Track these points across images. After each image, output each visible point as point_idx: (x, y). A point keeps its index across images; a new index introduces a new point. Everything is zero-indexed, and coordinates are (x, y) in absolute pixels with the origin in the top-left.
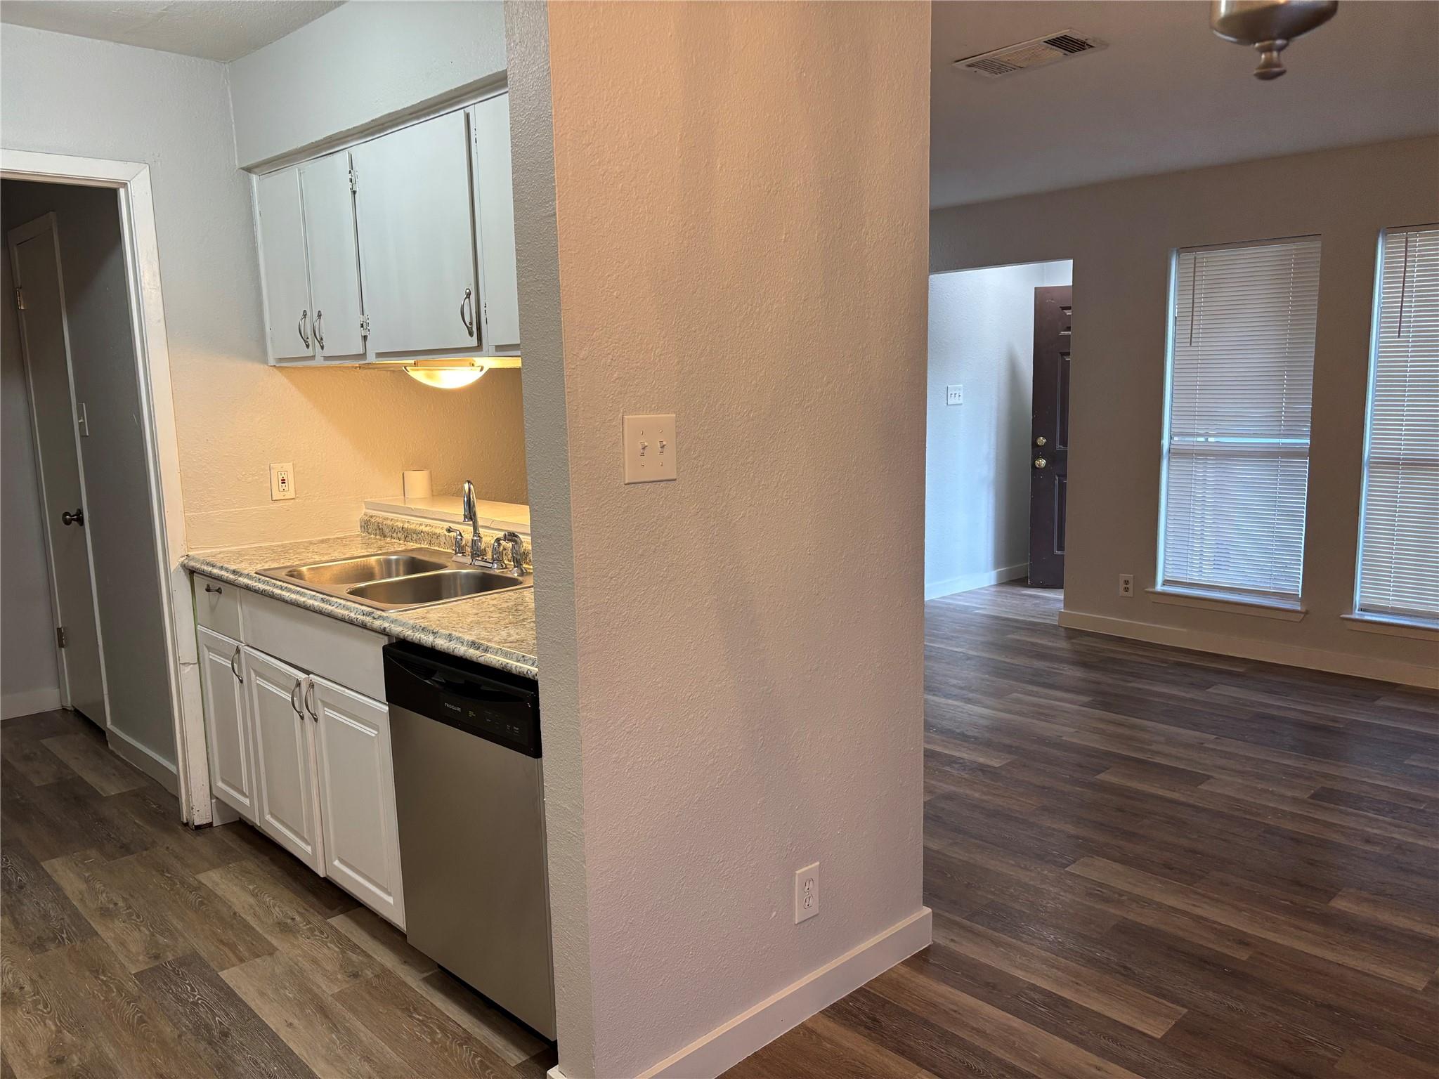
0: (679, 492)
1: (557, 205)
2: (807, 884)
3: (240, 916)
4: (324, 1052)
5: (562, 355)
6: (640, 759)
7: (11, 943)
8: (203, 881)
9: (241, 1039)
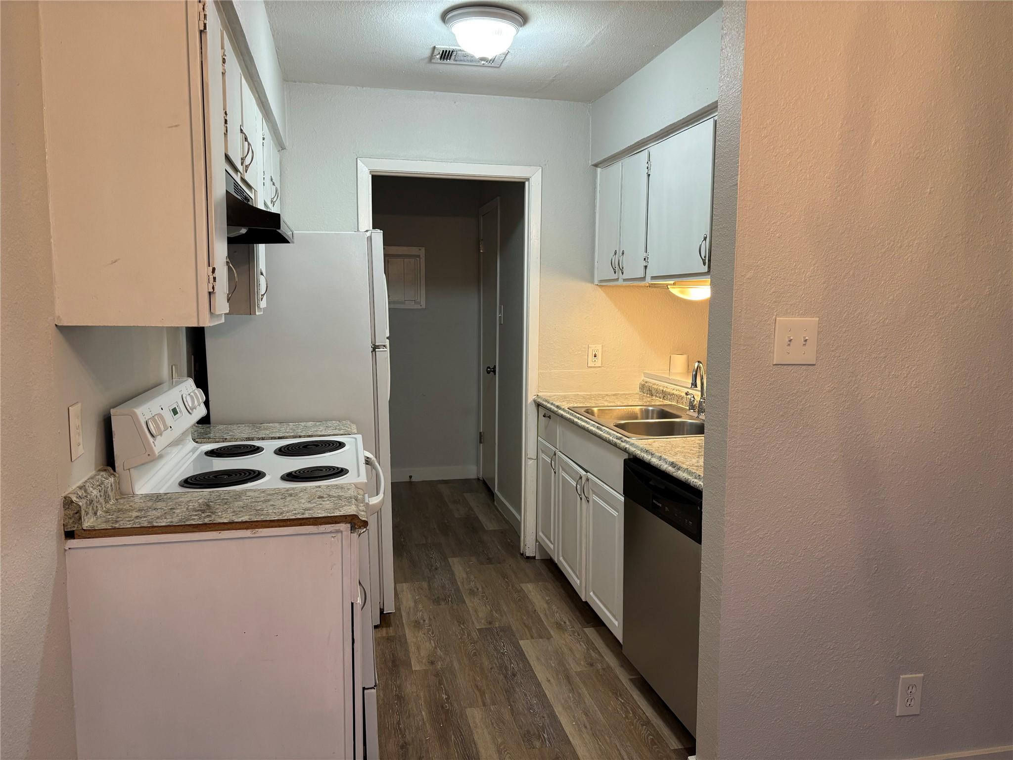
0: (818, 374)
1: (739, 178)
2: (910, 688)
3: (537, 613)
4: (563, 702)
5: (733, 276)
6: (769, 558)
7: (425, 596)
8: (523, 588)
9: (521, 680)
